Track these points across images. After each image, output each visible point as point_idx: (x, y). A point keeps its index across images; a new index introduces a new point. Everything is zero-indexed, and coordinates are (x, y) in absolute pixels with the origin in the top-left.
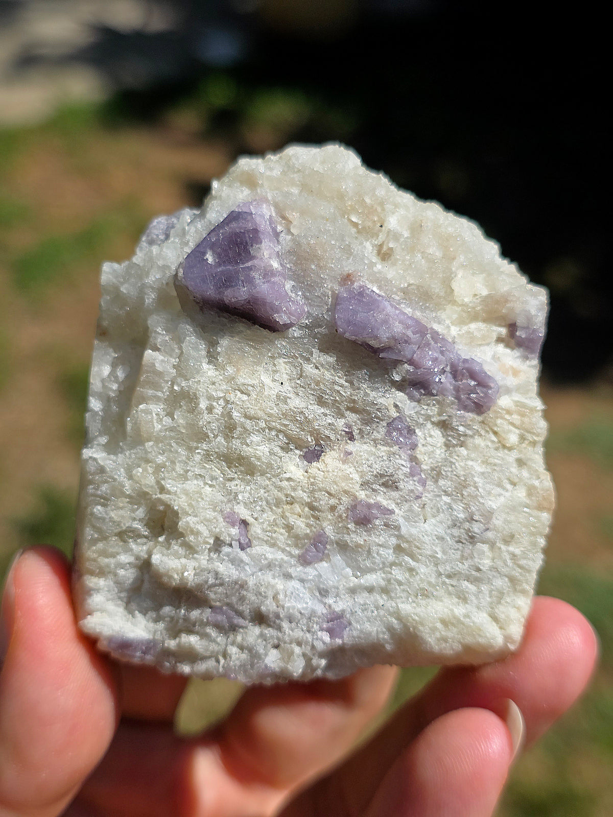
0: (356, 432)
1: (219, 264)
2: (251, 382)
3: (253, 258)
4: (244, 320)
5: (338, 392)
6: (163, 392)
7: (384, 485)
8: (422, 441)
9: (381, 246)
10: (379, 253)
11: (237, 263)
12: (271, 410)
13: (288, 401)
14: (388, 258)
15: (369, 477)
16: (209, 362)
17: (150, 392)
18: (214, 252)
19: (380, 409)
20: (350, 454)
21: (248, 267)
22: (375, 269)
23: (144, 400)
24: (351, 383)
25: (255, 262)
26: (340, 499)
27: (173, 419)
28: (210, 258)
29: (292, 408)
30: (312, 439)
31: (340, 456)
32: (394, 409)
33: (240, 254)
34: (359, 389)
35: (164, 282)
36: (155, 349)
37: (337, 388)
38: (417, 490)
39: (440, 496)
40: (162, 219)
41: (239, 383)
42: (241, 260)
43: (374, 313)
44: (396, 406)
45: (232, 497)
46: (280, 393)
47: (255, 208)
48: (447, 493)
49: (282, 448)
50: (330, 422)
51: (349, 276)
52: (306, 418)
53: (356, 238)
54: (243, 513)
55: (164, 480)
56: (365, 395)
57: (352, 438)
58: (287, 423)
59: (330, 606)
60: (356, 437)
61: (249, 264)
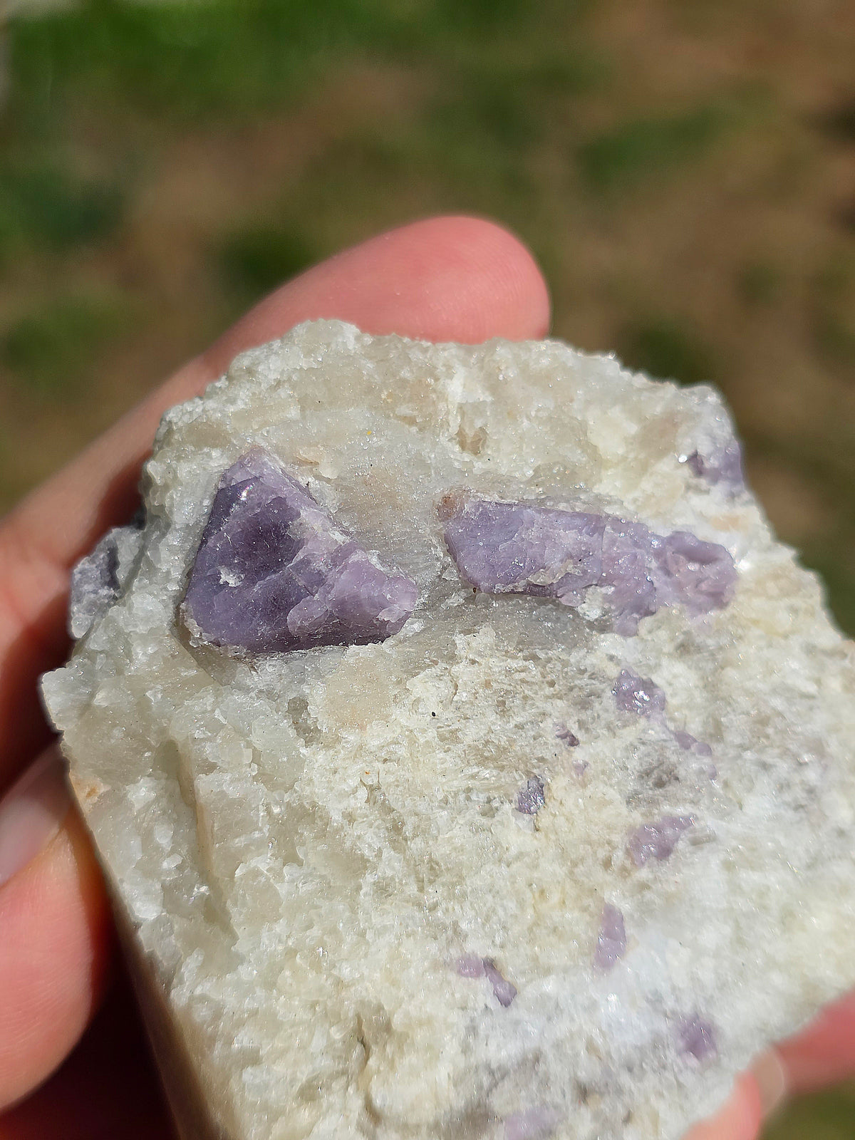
0: (574, 730)
1: (251, 581)
2: (389, 736)
3: (300, 544)
4: (328, 648)
5: (523, 681)
6: (261, 830)
7: (660, 784)
8: (668, 691)
9: (461, 433)
10: (463, 445)
11: (280, 565)
12: (442, 763)
13: (460, 734)
14: (483, 446)
15: (632, 786)
16: (308, 743)
17: (239, 842)
18: (230, 566)
19: (593, 674)
20: (586, 765)
21: (302, 561)
22: (475, 471)
23: (235, 859)
24: (534, 658)
25: (309, 546)
26: (609, 843)
27: (300, 864)
28: (230, 579)
29: (472, 743)
30: (520, 776)
31: (572, 777)
32: (611, 664)
33: (276, 549)
34: (549, 660)
35: (166, 655)
36: (210, 768)
37: (517, 676)
38: (705, 764)
39: (740, 756)
40: (83, 564)
41: (373, 749)
42: (282, 557)
43: (520, 534)
44: (611, 658)
45: (450, 932)
46: (440, 730)
47: (254, 468)
48: (744, 748)
49: (484, 814)
50: (533, 733)
51: (446, 500)
52: (498, 747)
53: (423, 439)
54: (478, 947)
55: (334, 966)
56: (563, 665)
57: (574, 742)
58: (476, 770)
59: (674, 1013)
60: (579, 735)
61: (300, 555)
